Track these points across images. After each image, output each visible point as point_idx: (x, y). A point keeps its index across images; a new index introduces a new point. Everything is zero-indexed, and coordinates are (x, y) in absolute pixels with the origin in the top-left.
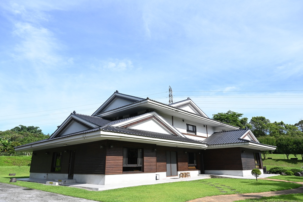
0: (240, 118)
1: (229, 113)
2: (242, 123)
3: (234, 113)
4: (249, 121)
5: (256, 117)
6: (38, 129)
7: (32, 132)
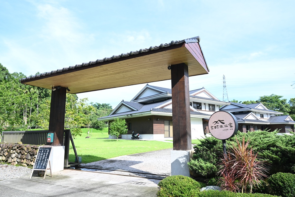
0: (281, 99)
1: (273, 96)
2: (282, 103)
3: (277, 96)
4: (287, 101)
5: (293, 98)
6: (109, 105)
7: (107, 108)
